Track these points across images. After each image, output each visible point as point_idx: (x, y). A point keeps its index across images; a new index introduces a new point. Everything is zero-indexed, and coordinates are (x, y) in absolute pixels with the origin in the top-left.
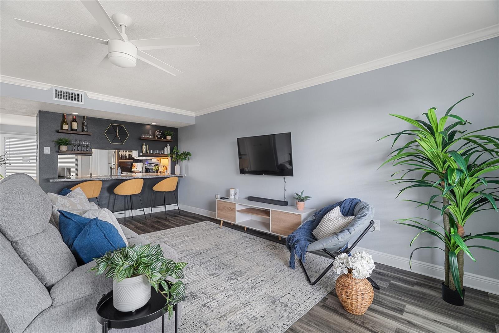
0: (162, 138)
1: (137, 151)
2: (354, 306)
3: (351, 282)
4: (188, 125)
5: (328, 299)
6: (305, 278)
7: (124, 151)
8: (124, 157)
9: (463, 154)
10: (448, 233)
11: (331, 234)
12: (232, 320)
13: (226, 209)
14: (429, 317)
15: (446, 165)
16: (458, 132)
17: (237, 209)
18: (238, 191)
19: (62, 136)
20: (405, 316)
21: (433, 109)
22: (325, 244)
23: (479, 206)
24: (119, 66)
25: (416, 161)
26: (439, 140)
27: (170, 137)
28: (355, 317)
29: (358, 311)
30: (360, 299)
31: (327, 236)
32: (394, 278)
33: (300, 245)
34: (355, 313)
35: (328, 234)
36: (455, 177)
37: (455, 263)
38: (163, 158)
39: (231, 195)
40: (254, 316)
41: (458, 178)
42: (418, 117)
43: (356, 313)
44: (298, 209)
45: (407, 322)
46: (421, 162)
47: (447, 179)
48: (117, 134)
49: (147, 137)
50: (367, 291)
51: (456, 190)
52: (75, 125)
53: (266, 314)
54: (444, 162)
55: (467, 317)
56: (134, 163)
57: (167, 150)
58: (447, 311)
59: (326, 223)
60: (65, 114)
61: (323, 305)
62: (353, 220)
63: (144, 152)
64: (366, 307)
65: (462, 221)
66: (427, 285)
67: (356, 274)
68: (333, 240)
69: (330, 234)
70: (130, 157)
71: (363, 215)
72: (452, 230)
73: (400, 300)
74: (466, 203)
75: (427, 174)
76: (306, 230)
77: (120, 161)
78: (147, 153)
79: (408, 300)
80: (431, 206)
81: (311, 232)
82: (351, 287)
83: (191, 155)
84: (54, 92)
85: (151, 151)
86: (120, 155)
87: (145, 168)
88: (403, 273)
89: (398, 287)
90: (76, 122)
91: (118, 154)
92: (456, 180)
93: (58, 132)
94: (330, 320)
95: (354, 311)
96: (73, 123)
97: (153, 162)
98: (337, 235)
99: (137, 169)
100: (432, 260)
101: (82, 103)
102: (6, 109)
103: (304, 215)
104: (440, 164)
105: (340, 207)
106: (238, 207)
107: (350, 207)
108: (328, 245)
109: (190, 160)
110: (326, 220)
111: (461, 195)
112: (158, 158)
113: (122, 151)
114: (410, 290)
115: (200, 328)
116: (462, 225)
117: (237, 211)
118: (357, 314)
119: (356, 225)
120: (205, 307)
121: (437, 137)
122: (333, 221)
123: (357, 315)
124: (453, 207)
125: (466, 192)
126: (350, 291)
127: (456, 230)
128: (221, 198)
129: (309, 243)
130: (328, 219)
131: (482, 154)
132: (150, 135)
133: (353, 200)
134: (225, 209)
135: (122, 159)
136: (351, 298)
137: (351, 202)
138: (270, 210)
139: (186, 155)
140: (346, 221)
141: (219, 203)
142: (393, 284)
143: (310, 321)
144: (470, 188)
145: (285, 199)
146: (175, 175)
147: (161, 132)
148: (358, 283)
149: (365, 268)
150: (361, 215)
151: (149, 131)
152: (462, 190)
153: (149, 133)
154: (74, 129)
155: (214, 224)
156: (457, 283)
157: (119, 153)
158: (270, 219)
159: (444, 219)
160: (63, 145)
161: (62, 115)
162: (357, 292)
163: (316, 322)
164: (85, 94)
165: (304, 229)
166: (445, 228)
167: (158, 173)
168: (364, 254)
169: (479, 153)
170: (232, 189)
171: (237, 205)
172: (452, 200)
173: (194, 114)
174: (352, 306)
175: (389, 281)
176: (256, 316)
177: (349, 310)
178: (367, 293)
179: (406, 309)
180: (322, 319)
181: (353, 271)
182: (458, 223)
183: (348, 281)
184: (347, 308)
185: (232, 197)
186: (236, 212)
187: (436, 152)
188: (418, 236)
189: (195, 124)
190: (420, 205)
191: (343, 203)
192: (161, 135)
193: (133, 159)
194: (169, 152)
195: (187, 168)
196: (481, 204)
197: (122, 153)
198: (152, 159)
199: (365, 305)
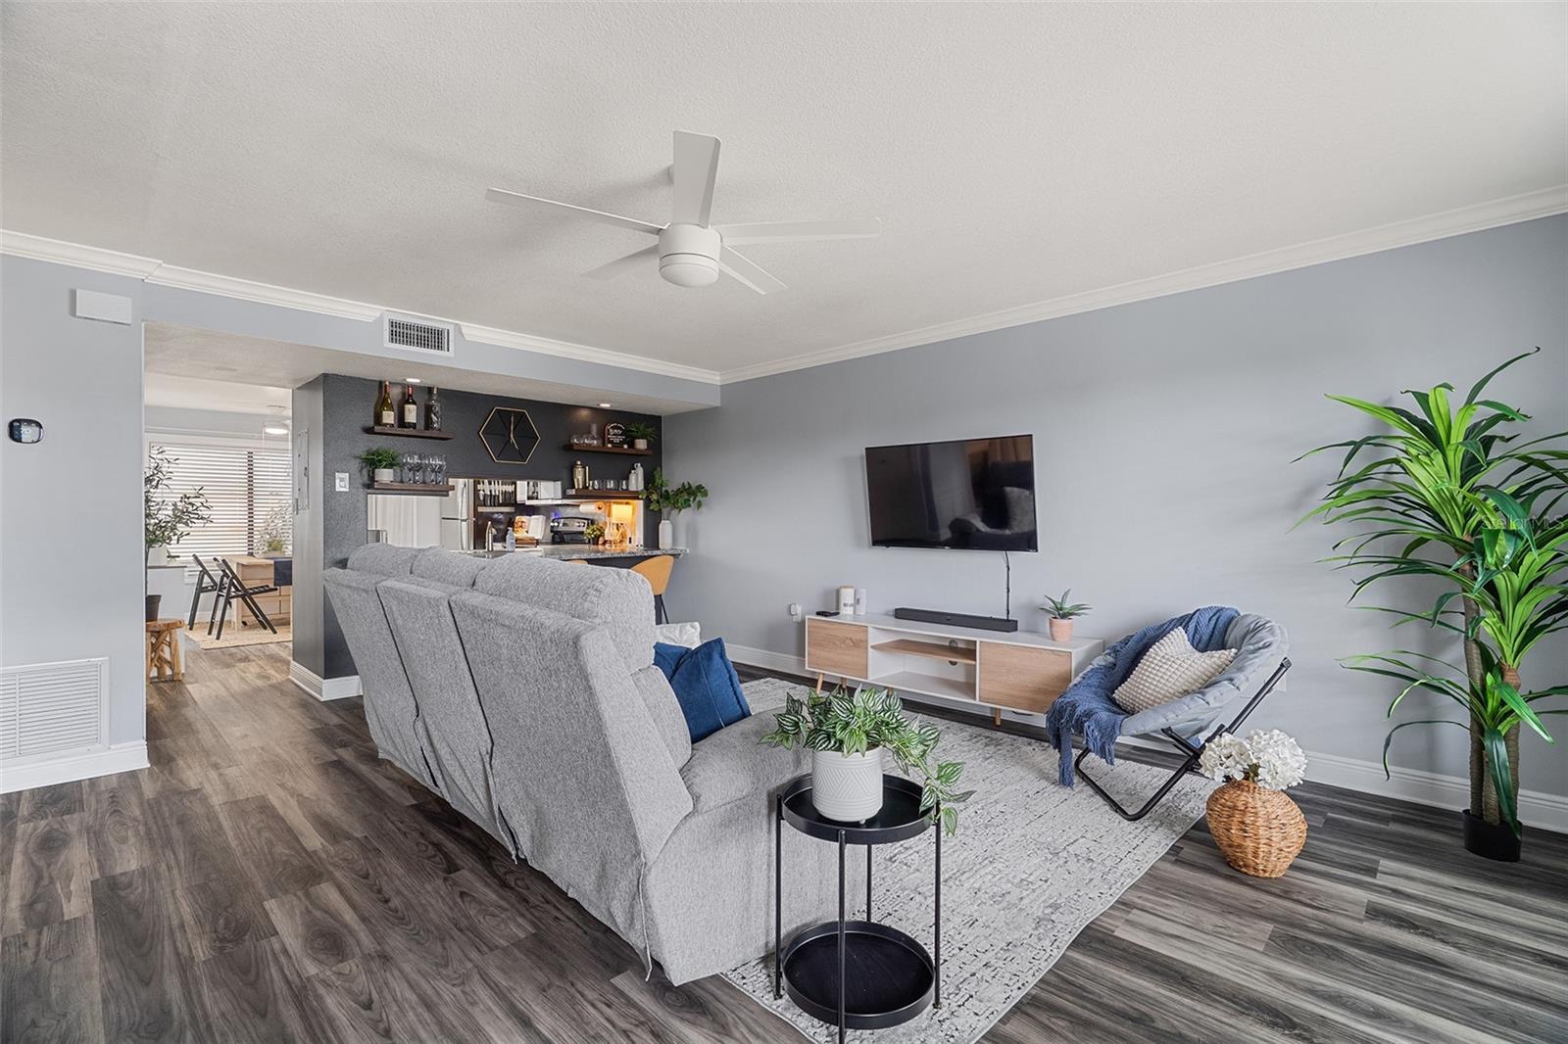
0: (626, 446)
1: (559, 483)
2: (1262, 854)
3: (1250, 800)
4: (697, 408)
5: (1182, 848)
6: (1107, 808)
7: (490, 483)
8: (493, 500)
9: (1516, 495)
10: (1478, 688)
11: (1177, 694)
12: (976, 886)
13: (838, 643)
14: (1440, 882)
15: (1473, 522)
16: (1497, 439)
17: (871, 643)
18: (863, 594)
19: (378, 443)
20: (1381, 880)
21: (1445, 387)
22: (1171, 716)
23: (1555, 621)
24: (675, 283)
25: (1392, 510)
26: (1456, 459)
27: (645, 441)
28: (1265, 882)
29: (1270, 867)
30: (1276, 836)
31: (1166, 699)
32: (1333, 807)
33: (1097, 723)
34: (1261, 874)
35: (1167, 694)
36: (1505, 548)
37: (1500, 753)
38: (618, 503)
39: (845, 605)
40: (1022, 880)
41: (1511, 552)
42: (1390, 400)
43: (1265, 871)
44: (1054, 640)
45: (1389, 892)
46: (1402, 513)
47: (1483, 555)
48: (512, 436)
49: (586, 441)
50: (1293, 819)
51: (1500, 581)
52: (412, 414)
53: (1049, 876)
54: (1468, 515)
55: (1531, 882)
56: (517, 518)
57: (636, 480)
58: (1482, 872)
59: (1157, 668)
60: (387, 383)
61: (1176, 860)
62: (1234, 658)
63: (579, 485)
64: (1291, 856)
65: (1513, 655)
66: (1421, 822)
67: (1268, 778)
68: (1192, 705)
69: (1174, 694)
70: (510, 499)
71: (1261, 644)
72: (1489, 679)
73: (1362, 850)
74: (1523, 612)
75: (1421, 541)
76: (1094, 689)
77: (480, 509)
78: (587, 488)
79: (1383, 850)
80: (1439, 622)
81: (1110, 694)
82: (1253, 811)
83: (705, 494)
84: (387, 327)
85: (596, 482)
86: (481, 492)
87: (552, 531)
88: (1353, 796)
89: (1349, 825)
90: (414, 403)
91: (476, 491)
92: (1507, 557)
93: (369, 431)
94: (1206, 887)
95: (1261, 867)
96: (407, 407)
97: (582, 514)
98: (1203, 694)
99: (530, 535)
100: (1430, 760)
101: (451, 354)
102: (236, 370)
103: (1077, 655)
104: (1458, 520)
105: (1186, 628)
106: (875, 638)
107: (1214, 629)
108: (1180, 717)
109: (703, 509)
110: (1156, 662)
111: (1512, 593)
112: (600, 503)
113: (486, 481)
114: (1379, 832)
115: (912, 899)
116: (1515, 667)
117: (872, 647)
118: (1267, 875)
119: (1249, 670)
120: (895, 864)
121: (1450, 454)
122: (1179, 662)
123: (1266, 878)
124: (1493, 622)
125: (1525, 585)
126: (1252, 819)
127: (1500, 678)
128: (818, 614)
129: (1122, 717)
130: (1163, 657)
131: (1561, 496)
132: (593, 438)
133: (1219, 611)
134: (834, 644)
135: (485, 505)
136: (1255, 835)
137: (1215, 618)
138: (975, 642)
139: (691, 495)
140: (1214, 662)
141: (814, 627)
142: (1334, 819)
143: (1158, 889)
144: (1535, 575)
145: (1008, 613)
146: (659, 549)
147: (620, 428)
148: (1268, 801)
149: (1288, 764)
150: (1256, 646)
151: (590, 427)
152: (1516, 580)
153: (589, 432)
154: (409, 423)
155: (794, 685)
156: (1508, 802)
157: (479, 487)
158: (975, 666)
159: (1466, 654)
160: (385, 467)
161: (377, 384)
162: (1268, 820)
163: (1174, 891)
164: (458, 328)
165: (1089, 685)
166: (1470, 674)
167: (597, 544)
168: (1278, 735)
169: (1556, 493)
170: (845, 587)
171: (871, 630)
172: (1487, 606)
173: (718, 378)
174: (1256, 855)
175: (1322, 814)
176: (1029, 880)
177: (1245, 866)
178: (1292, 822)
179: (1380, 868)
180: (1188, 886)
181: (1260, 770)
182: (1503, 661)
183: (1243, 798)
184: (1241, 863)
185: (847, 612)
186: (870, 649)
187: (1447, 489)
188: (1406, 691)
189: (718, 404)
190: (1407, 621)
191: (1191, 619)
192: (621, 438)
193: (515, 504)
194: (641, 487)
195: (693, 533)
196: (1558, 616)
197: (485, 488)
198: (579, 506)
199: (1289, 852)
